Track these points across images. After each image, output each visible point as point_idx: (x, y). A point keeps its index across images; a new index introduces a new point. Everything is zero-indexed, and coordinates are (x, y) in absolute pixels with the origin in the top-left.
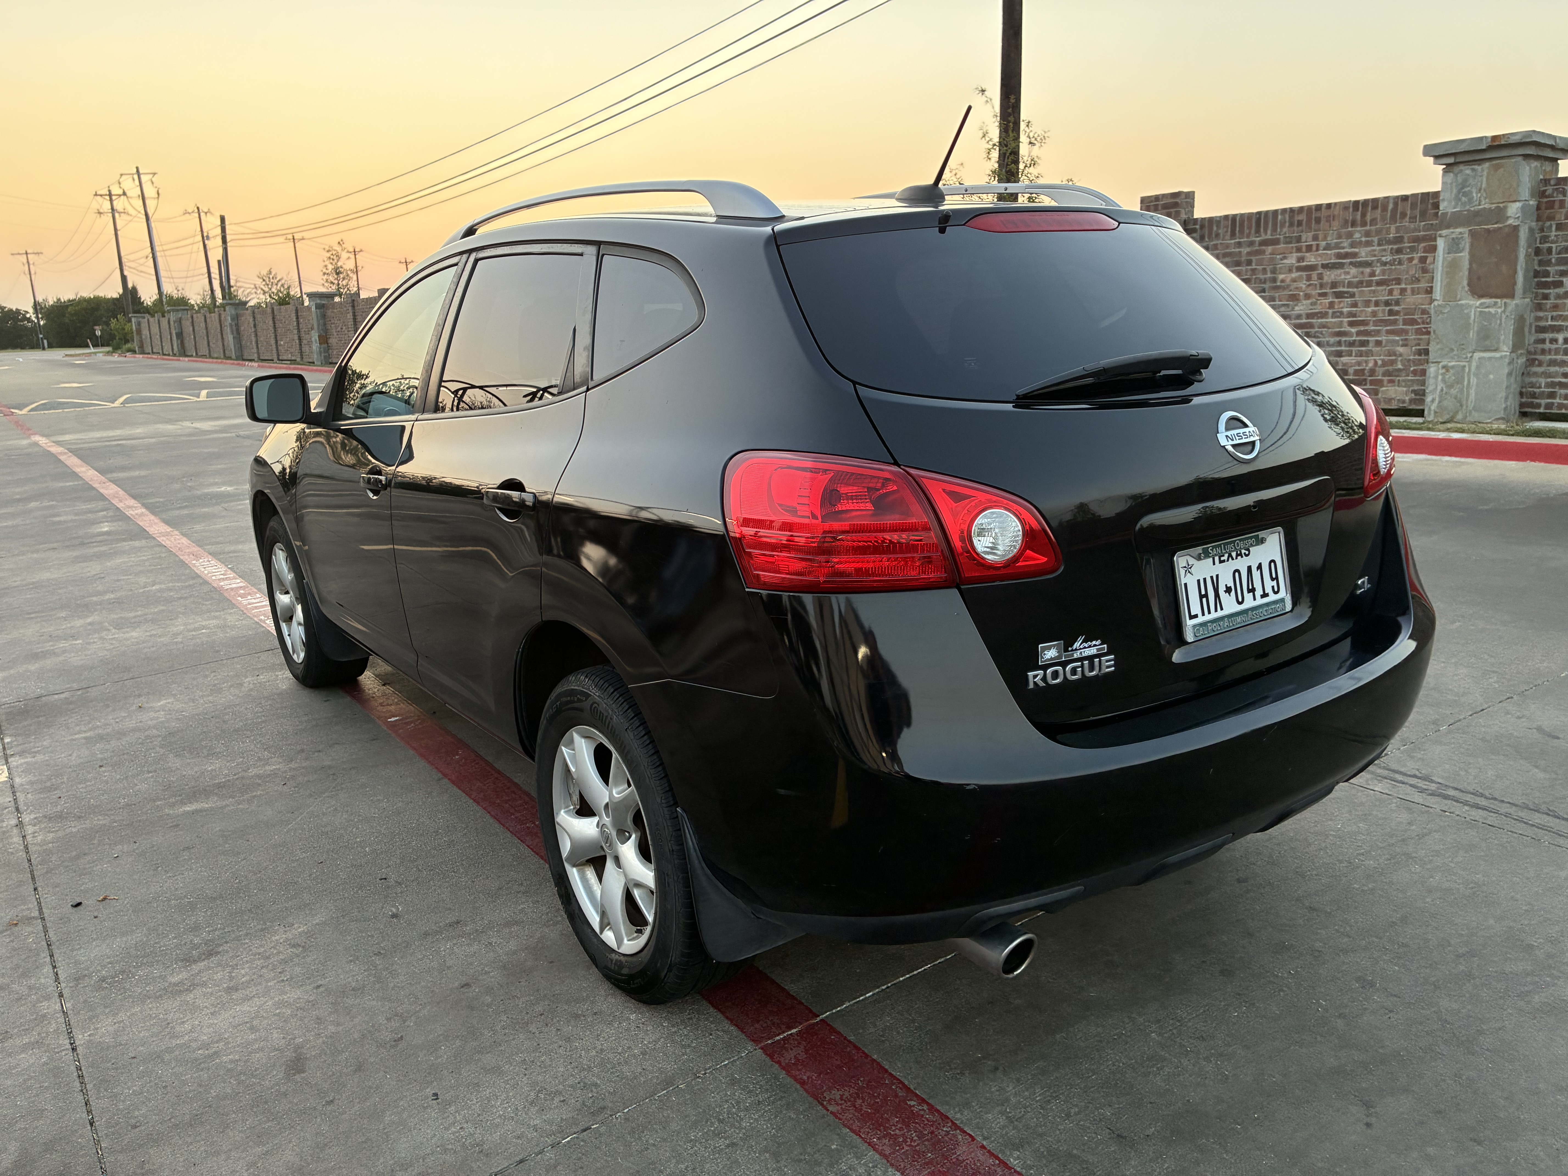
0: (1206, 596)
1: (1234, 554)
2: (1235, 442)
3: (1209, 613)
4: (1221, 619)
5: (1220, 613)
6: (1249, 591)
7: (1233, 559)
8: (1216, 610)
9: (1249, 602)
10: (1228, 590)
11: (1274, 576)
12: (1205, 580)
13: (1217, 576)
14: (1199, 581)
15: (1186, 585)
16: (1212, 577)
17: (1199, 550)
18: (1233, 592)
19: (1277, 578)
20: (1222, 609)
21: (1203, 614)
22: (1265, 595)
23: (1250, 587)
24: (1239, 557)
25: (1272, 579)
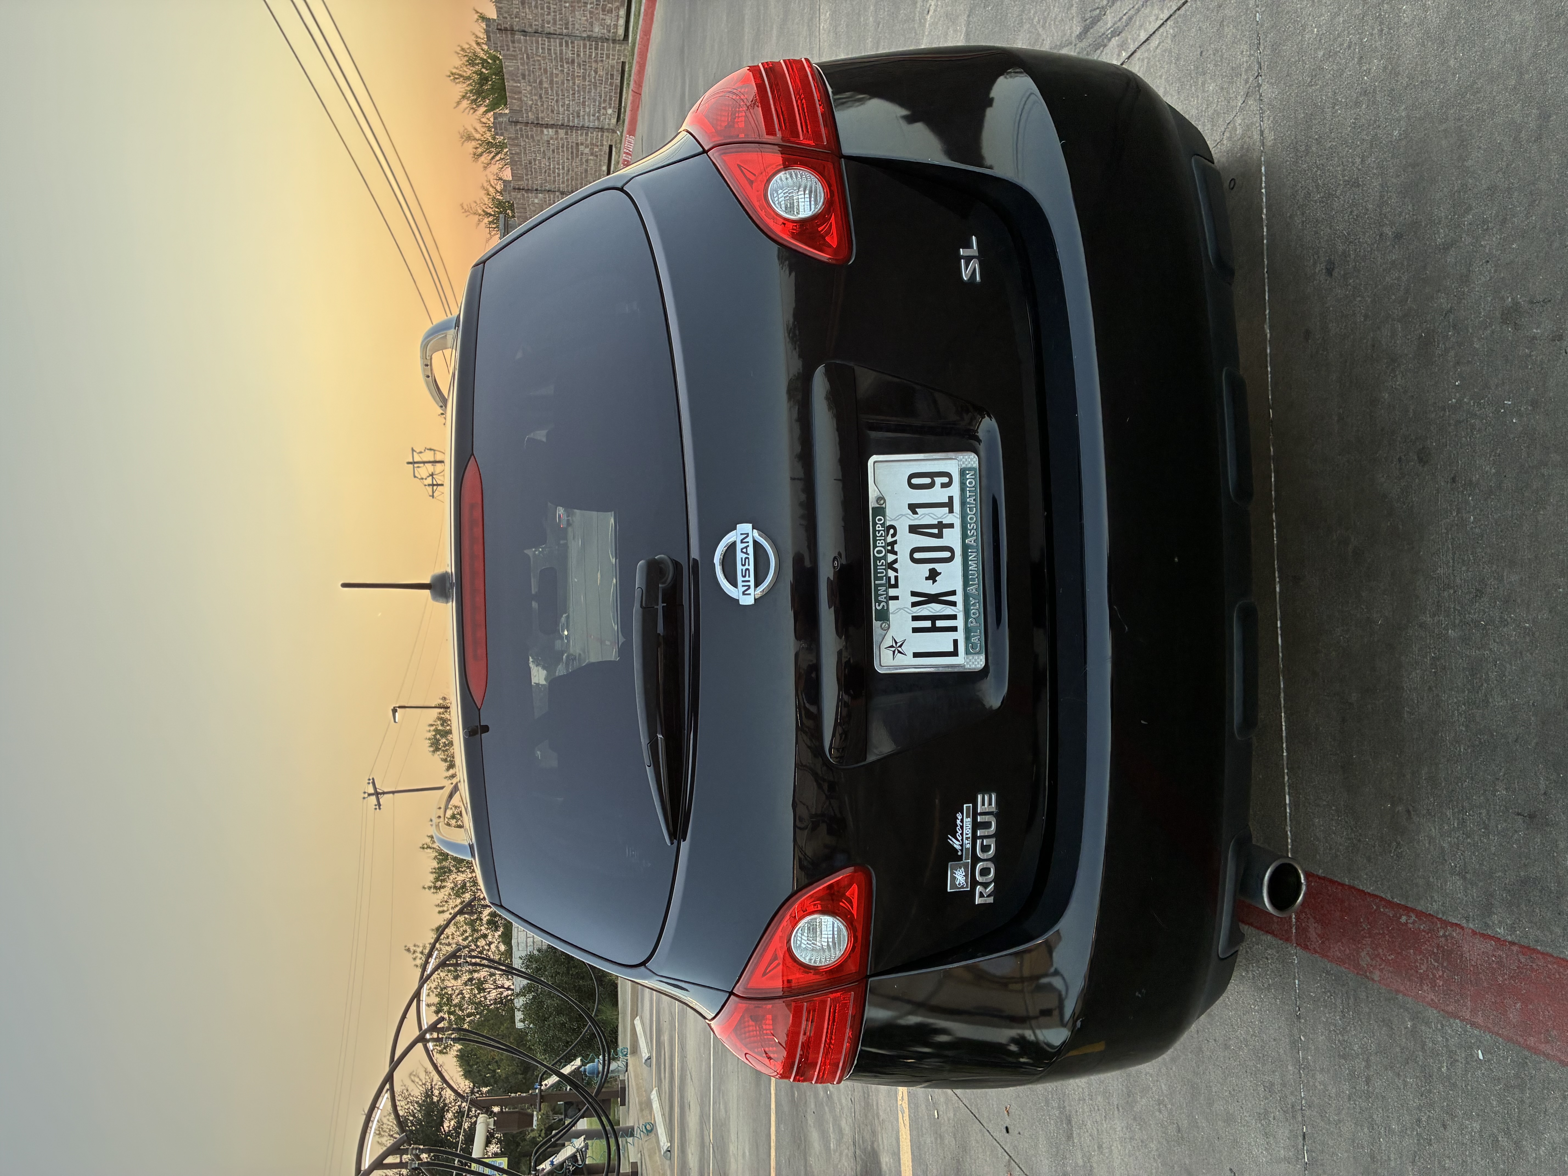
0: (933, 618)
1: (891, 558)
2: (752, 584)
3: (954, 617)
4: (966, 597)
5: (959, 598)
6: (940, 536)
7: (895, 561)
8: (954, 604)
9: (952, 538)
10: (933, 575)
11: (927, 481)
12: (915, 618)
13: (914, 594)
14: (915, 630)
15: (916, 655)
16: (914, 604)
17: (876, 624)
18: (938, 567)
19: (932, 475)
20: (953, 593)
21: (954, 629)
22: (949, 505)
23: (936, 531)
24: (896, 548)
25: (931, 486)
